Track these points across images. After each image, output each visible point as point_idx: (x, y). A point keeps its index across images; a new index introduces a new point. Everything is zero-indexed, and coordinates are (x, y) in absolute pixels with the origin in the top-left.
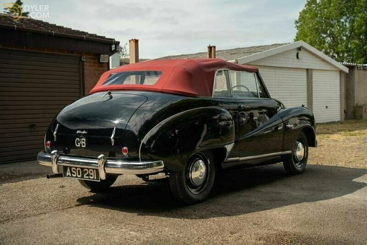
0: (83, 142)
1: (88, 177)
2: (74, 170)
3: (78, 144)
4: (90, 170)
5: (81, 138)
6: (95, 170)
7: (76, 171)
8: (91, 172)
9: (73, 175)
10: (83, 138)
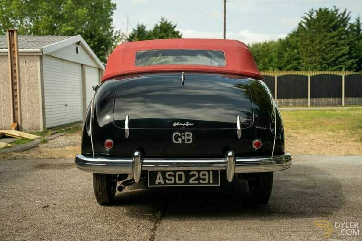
0: (187, 136)
1: (197, 182)
2: (169, 175)
3: (177, 140)
4: (201, 173)
5: (184, 132)
6: (211, 172)
7: (174, 176)
8: (204, 175)
9: (167, 182)
10: (186, 131)
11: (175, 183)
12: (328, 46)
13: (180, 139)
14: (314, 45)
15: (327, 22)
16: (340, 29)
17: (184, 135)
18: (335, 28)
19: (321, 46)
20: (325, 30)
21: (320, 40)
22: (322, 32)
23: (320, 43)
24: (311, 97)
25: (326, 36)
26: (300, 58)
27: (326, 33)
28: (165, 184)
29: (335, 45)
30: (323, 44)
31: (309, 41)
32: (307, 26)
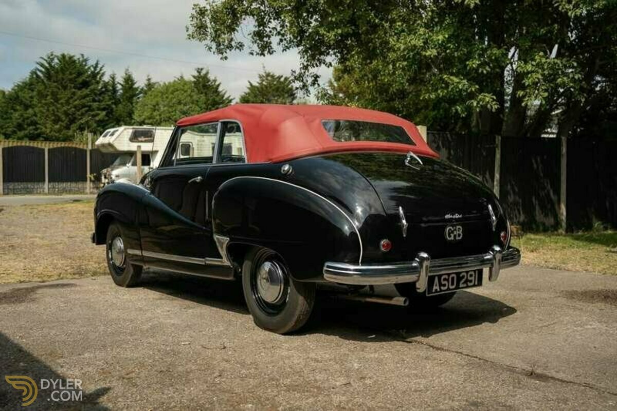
0: (458, 231)
2: (445, 279)
3: (450, 237)
4: (470, 273)
5: (455, 225)
6: (477, 272)
7: (448, 280)
8: (471, 276)
9: (442, 288)
10: (458, 225)
11: (448, 289)
12: (78, 108)
13: (452, 235)
14: (59, 106)
15: (74, 75)
16: (92, 87)
17: (456, 230)
18: (85, 84)
19: (69, 107)
20: (73, 85)
21: (66, 98)
22: (69, 88)
23: (68, 103)
24: (49, 182)
25: (74, 94)
26: (39, 122)
27: (74, 90)
28: (441, 290)
29: (86, 109)
30: (71, 105)
31: (51, 99)
32: (45, 76)
